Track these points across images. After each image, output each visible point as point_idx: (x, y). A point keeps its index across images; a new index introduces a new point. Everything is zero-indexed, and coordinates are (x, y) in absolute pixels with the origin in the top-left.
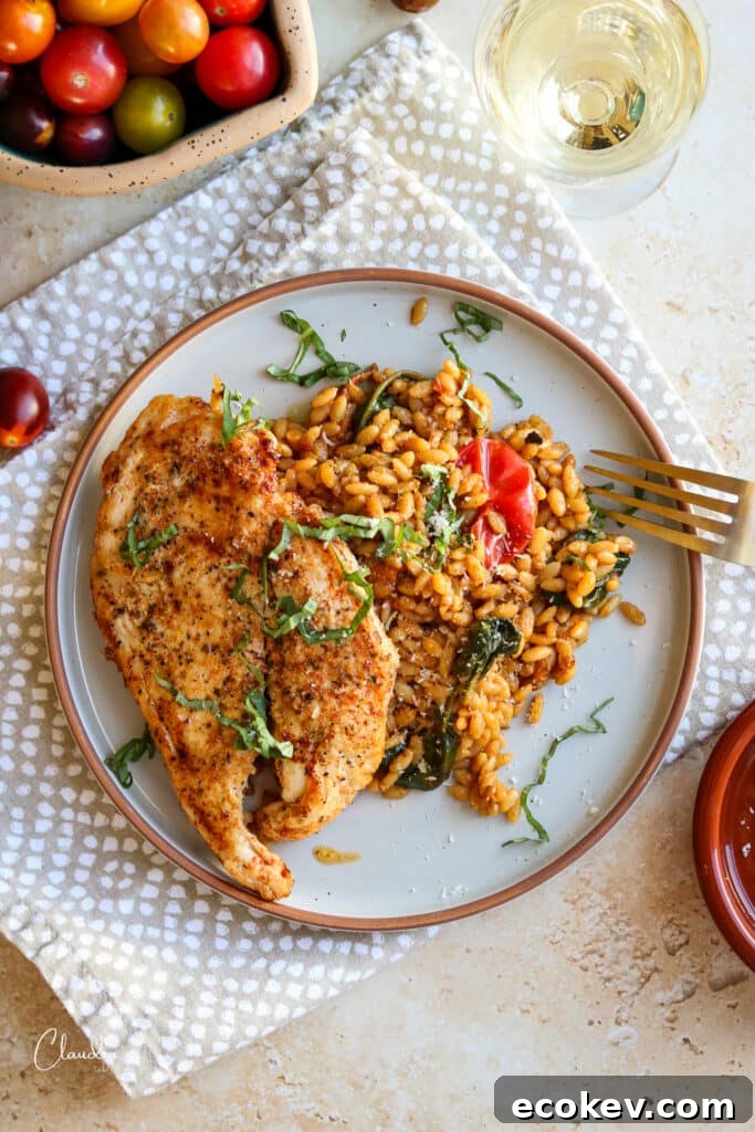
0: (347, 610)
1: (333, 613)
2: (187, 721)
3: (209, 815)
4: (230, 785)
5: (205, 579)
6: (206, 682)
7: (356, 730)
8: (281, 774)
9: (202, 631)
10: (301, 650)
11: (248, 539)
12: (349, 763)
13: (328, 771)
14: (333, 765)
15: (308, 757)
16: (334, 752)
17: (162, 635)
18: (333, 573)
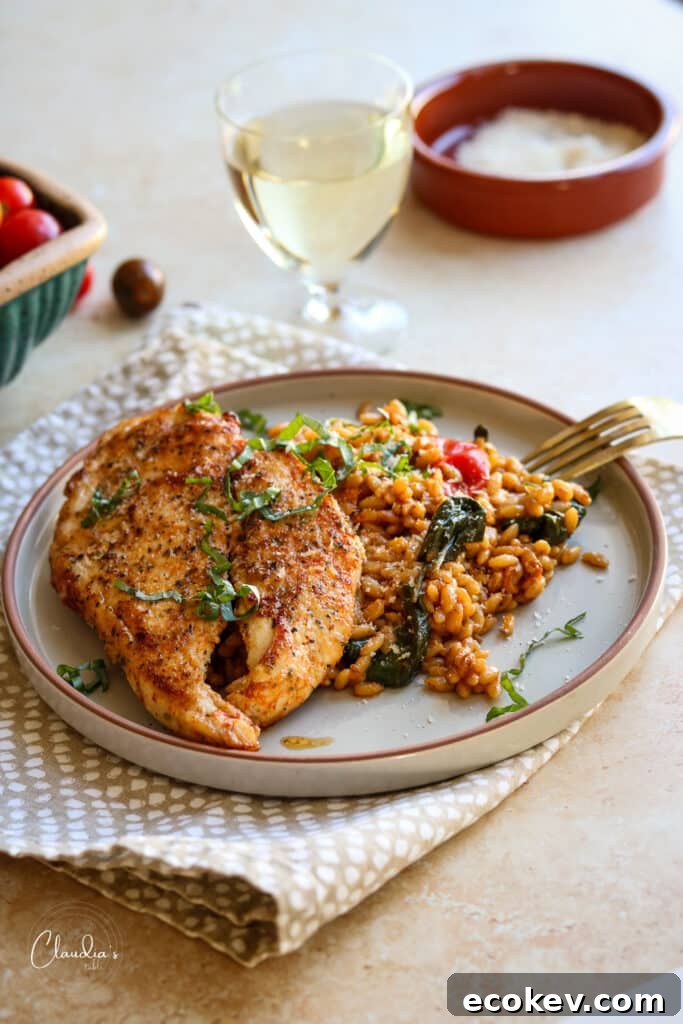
0: (310, 495)
1: (296, 498)
2: (147, 612)
3: (169, 678)
4: (192, 651)
5: (168, 506)
6: (167, 579)
7: (324, 590)
8: (247, 635)
9: (163, 542)
10: (266, 531)
11: (212, 467)
12: (318, 622)
13: (296, 627)
14: (301, 622)
15: (276, 611)
16: (302, 608)
17: (123, 558)
18: (296, 471)
